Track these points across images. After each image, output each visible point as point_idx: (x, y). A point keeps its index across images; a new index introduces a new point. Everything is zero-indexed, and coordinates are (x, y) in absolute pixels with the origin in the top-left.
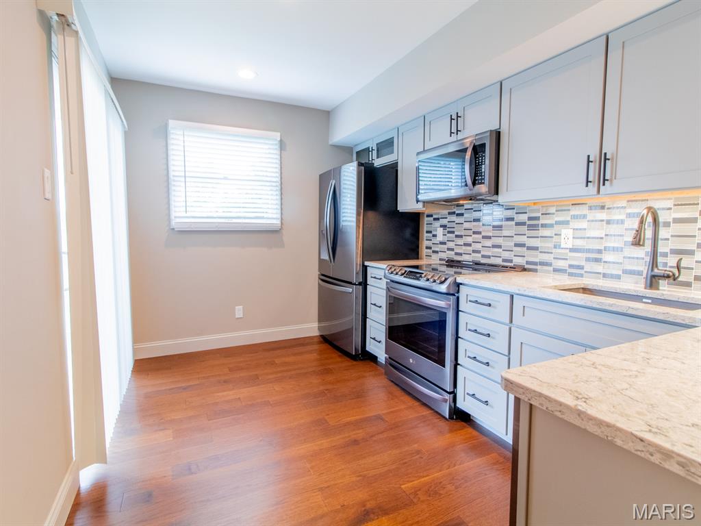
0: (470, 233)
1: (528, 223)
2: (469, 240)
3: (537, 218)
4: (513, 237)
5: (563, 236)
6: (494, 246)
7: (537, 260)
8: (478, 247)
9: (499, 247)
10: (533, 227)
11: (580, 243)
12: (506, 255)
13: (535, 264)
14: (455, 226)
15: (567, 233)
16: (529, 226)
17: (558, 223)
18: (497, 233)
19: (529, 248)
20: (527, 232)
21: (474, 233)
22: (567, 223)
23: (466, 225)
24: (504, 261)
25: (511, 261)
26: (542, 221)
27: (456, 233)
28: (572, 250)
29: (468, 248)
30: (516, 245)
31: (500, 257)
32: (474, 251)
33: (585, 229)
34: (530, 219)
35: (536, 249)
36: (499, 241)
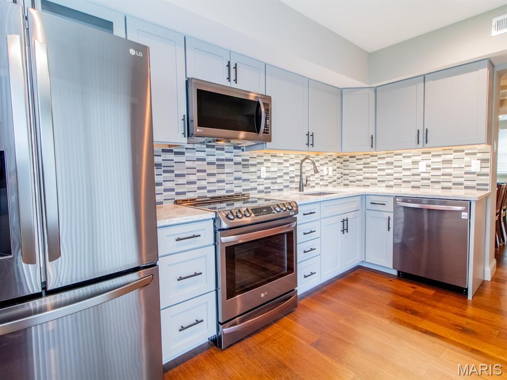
0: (194, 171)
1: (243, 163)
2: (193, 178)
3: (248, 160)
4: (233, 173)
5: (262, 171)
6: (218, 182)
7: (249, 187)
8: (203, 183)
9: (223, 181)
10: (245, 166)
11: (269, 175)
12: (228, 187)
13: (248, 190)
14: (174, 164)
15: (263, 169)
16: (243, 165)
17: (259, 163)
18: (221, 171)
19: (244, 180)
20: (242, 169)
21: (199, 171)
22: (262, 163)
23: (188, 164)
24: (227, 191)
25: (232, 191)
26: (251, 162)
27: (176, 172)
28: (265, 179)
29: (192, 186)
30: (236, 179)
31: (225, 189)
32: (199, 188)
33: (269, 167)
34: (243, 160)
35: (248, 180)
36: (223, 177)
